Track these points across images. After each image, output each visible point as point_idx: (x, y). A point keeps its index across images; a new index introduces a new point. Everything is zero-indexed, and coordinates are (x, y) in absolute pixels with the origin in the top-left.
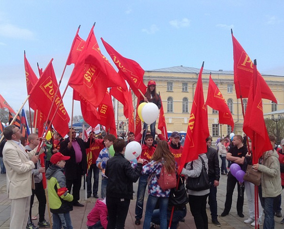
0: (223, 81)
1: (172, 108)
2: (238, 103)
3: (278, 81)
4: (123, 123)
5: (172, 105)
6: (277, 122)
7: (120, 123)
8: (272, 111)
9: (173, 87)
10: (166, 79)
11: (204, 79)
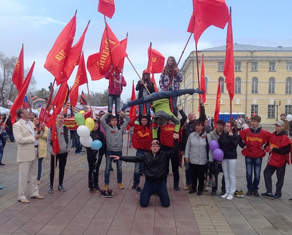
0: (282, 59)
11: (259, 57)
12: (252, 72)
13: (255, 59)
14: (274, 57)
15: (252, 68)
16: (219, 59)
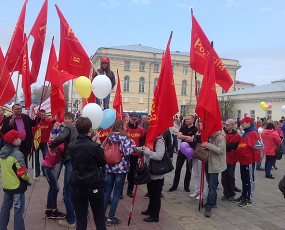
1: (128, 87)
2: (191, 85)
3: (230, 64)
4: (77, 101)
5: (128, 85)
6: (226, 103)
7: (74, 100)
8: (223, 93)
9: (130, 66)
10: (123, 58)
12: (155, 74)
13: (157, 60)
15: (155, 70)
16: (125, 58)
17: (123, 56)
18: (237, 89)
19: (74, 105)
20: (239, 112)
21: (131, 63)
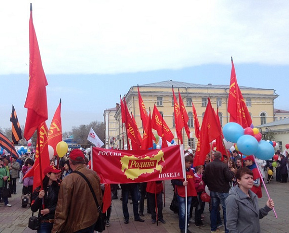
0: (212, 95)
2: (227, 117)
3: (266, 94)
4: (114, 138)
7: (111, 138)
8: (262, 124)
9: (163, 102)
10: (155, 94)
11: (193, 93)
12: (188, 108)
13: (189, 95)
14: (205, 94)
15: (187, 104)
16: (157, 94)
17: (155, 92)
18: (278, 119)
19: (111, 143)
20: (281, 143)
21: (163, 99)
